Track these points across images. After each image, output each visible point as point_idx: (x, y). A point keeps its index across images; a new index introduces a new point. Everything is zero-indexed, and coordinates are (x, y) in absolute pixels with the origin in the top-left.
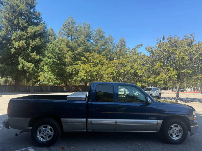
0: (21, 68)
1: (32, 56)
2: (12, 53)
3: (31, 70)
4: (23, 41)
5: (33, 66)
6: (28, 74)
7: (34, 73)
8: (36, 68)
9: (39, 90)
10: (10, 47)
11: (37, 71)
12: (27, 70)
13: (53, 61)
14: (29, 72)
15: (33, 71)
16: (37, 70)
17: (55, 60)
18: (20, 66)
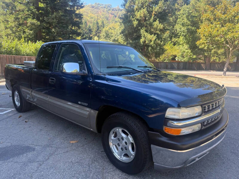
0: (142, 42)
1: (154, 26)
2: (135, 26)
3: (152, 43)
4: (144, 10)
5: (155, 37)
6: (150, 48)
7: (156, 47)
8: (159, 40)
9: (169, 66)
10: (133, 19)
11: (160, 44)
12: (149, 43)
13: (188, 29)
14: (151, 46)
15: (155, 45)
16: (159, 42)
17: (190, 27)
18: (142, 40)
